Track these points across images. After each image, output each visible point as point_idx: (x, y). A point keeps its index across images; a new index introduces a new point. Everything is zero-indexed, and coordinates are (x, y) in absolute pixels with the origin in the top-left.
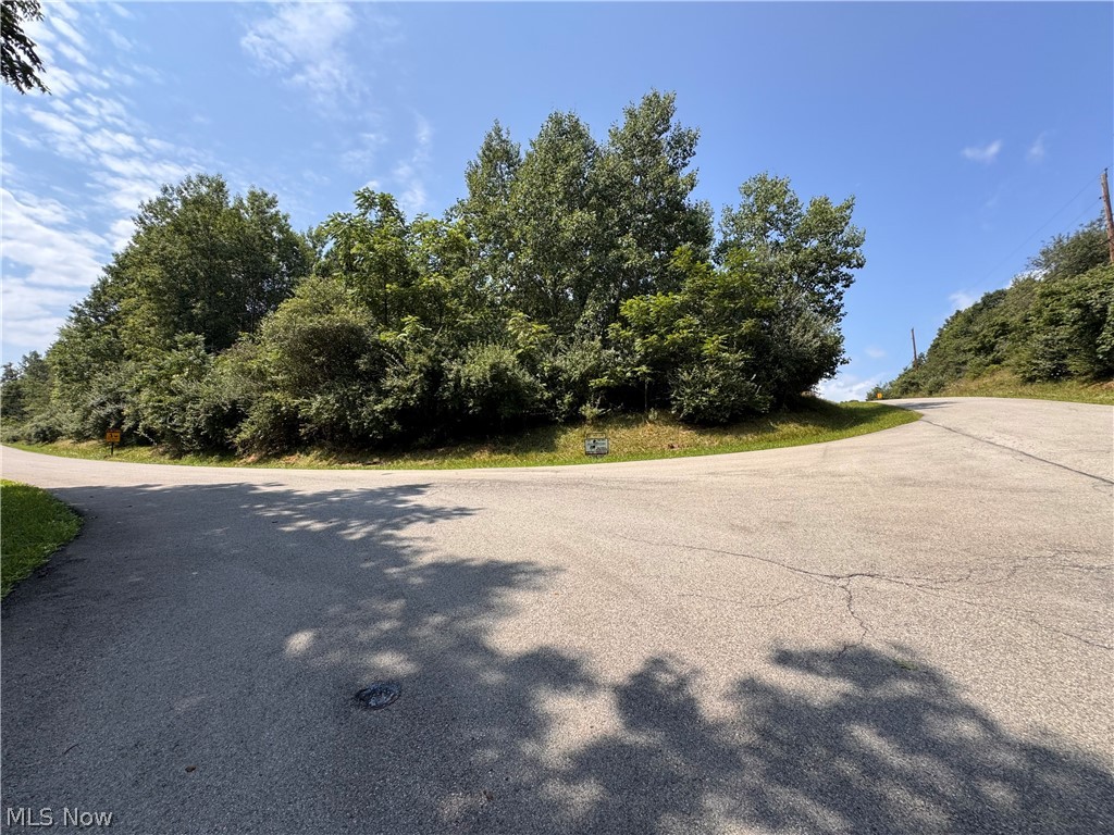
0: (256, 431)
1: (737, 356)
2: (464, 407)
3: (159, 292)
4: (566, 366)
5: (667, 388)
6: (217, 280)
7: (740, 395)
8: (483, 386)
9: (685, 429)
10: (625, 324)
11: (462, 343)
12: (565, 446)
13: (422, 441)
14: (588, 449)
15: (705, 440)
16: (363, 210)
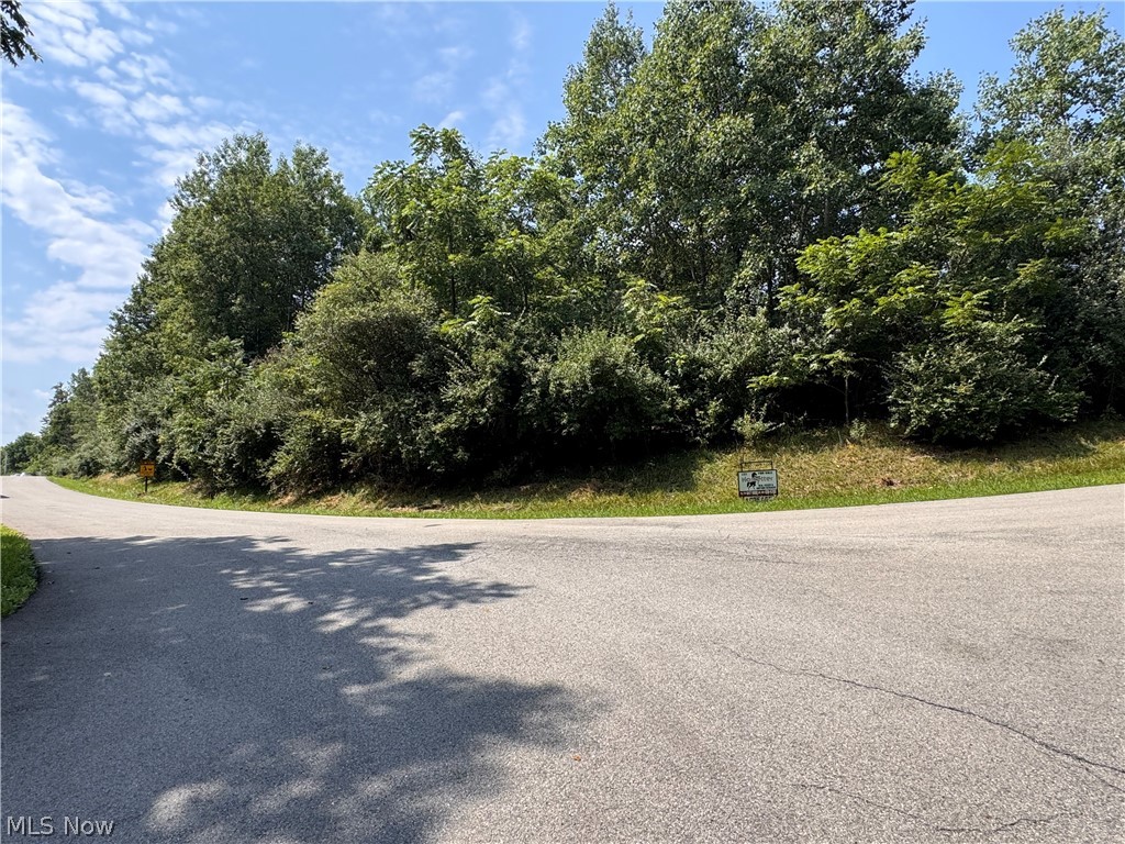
0: (293, 462)
1: (1009, 326)
2: (554, 424)
3: (197, 288)
4: (711, 356)
5: (882, 386)
6: (260, 267)
7: (1016, 393)
8: (582, 393)
9: (914, 453)
10: (808, 284)
11: (554, 329)
12: (709, 482)
13: (498, 475)
14: (744, 487)
15: (951, 471)
16: (421, 156)
